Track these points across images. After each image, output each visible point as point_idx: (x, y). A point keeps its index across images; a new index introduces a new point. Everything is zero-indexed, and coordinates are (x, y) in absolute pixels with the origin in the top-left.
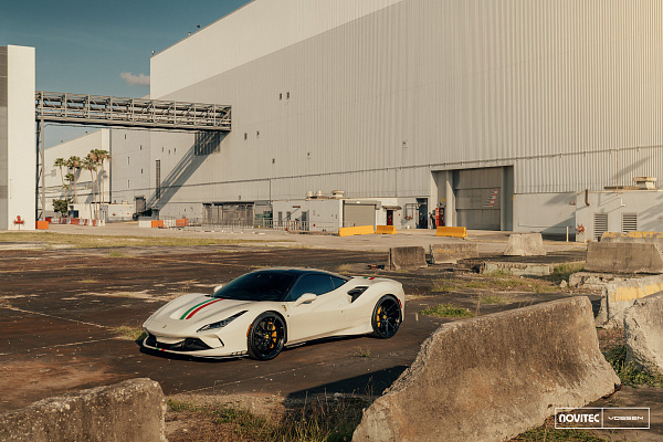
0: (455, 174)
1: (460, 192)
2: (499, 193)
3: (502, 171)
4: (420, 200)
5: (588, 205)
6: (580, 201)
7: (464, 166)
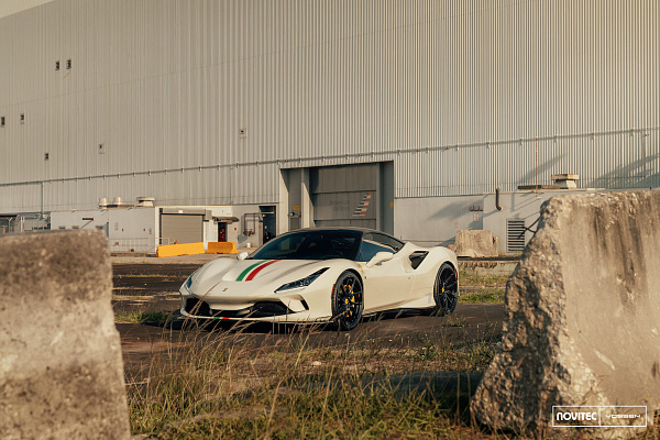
0: (313, 173)
1: (319, 198)
2: (373, 198)
3: (377, 169)
4: (264, 209)
5: (499, 209)
6: (489, 204)
7: (326, 162)
